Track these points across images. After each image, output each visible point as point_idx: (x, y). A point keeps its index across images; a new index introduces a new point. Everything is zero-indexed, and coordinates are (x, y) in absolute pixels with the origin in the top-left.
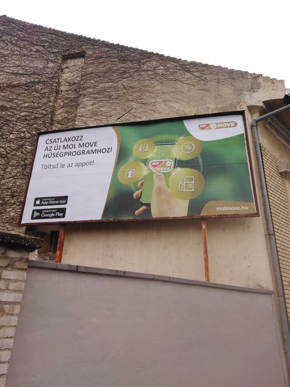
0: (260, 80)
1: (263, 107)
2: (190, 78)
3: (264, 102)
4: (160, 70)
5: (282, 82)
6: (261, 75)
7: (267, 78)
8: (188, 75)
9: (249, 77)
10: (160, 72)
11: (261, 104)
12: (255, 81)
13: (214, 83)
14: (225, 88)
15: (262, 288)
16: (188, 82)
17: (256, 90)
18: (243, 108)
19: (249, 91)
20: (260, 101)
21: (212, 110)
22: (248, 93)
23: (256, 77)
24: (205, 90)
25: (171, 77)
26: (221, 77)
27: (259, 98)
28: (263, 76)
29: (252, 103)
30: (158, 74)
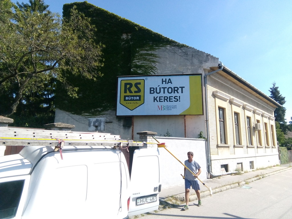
0: (209, 57)
2: (180, 53)
3: (210, 67)
5: (218, 59)
6: (210, 55)
7: (212, 56)
8: (180, 51)
9: (205, 55)
10: (168, 48)
11: (209, 69)
12: (208, 57)
13: (191, 56)
14: (195, 60)
16: (180, 54)
17: (207, 62)
19: (205, 62)
20: (208, 67)
22: (204, 63)
23: (208, 55)
24: (187, 59)
25: (172, 51)
26: (194, 54)
27: (208, 65)
29: (205, 68)
30: (167, 49)
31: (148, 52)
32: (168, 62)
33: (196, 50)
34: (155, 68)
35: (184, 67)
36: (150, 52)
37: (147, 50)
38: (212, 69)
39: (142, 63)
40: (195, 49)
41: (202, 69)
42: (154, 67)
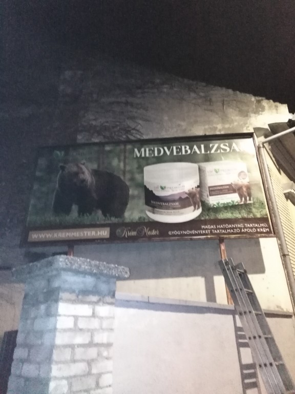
0: (264, 104)
1: (267, 129)
2: (194, 98)
3: (269, 125)
4: (165, 89)
9: (253, 99)
11: (267, 127)
12: (259, 104)
13: (220, 104)
14: (231, 110)
15: (282, 309)
16: (194, 101)
17: (260, 113)
18: (249, 130)
19: (255, 113)
21: (220, 130)
22: (252, 115)
23: (260, 100)
24: (211, 111)
26: (226, 99)
27: (264, 120)
29: (258, 125)
30: (162, 92)
32: (166, 118)
34: (134, 131)
35: (207, 127)
36: (123, 99)
39: (105, 122)
41: (249, 128)
42: (134, 129)
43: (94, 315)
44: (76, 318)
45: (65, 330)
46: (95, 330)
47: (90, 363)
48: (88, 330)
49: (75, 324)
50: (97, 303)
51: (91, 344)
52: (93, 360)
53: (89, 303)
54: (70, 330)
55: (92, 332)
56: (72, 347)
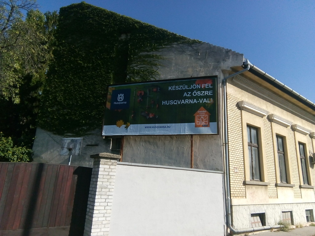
0: (230, 54)
1: (230, 71)
2: (190, 51)
3: (231, 68)
4: (175, 45)
6: (231, 50)
7: (234, 52)
8: (190, 48)
9: (224, 51)
10: (175, 46)
11: (229, 69)
13: (204, 54)
14: (210, 58)
16: (190, 53)
17: (227, 60)
19: (223, 60)
20: (228, 67)
22: (222, 62)
23: (228, 51)
25: (180, 50)
26: (208, 51)
27: (228, 65)
28: (232, 51)
29: (224, 68)
30: (173, 47)
31: (149, 53)
33: (212, 46)
35: (195, 69)
36: (151, 53)
37: (148, 51)
38: (234, 70)
39: (141, 68)
40: (210, 45)
41: (219, 70)
42: (156, 72)
43: (109, 168)
44: (104, 168)
45: (101, 171)
46: (110, 172)
47: (108, 179)
48: (108, 172)
49: (104, 170)
50: (111, 165)
51: (108, 175)
52: (109, 179)
53: (108, 165)
54: (103, 171)
55: (109, 172)
56: (103, 175)
